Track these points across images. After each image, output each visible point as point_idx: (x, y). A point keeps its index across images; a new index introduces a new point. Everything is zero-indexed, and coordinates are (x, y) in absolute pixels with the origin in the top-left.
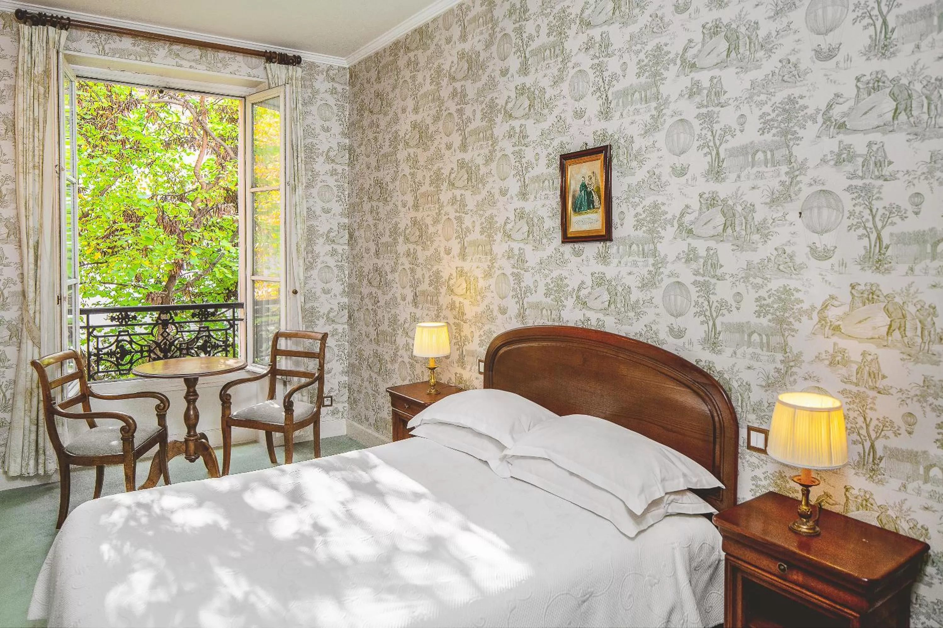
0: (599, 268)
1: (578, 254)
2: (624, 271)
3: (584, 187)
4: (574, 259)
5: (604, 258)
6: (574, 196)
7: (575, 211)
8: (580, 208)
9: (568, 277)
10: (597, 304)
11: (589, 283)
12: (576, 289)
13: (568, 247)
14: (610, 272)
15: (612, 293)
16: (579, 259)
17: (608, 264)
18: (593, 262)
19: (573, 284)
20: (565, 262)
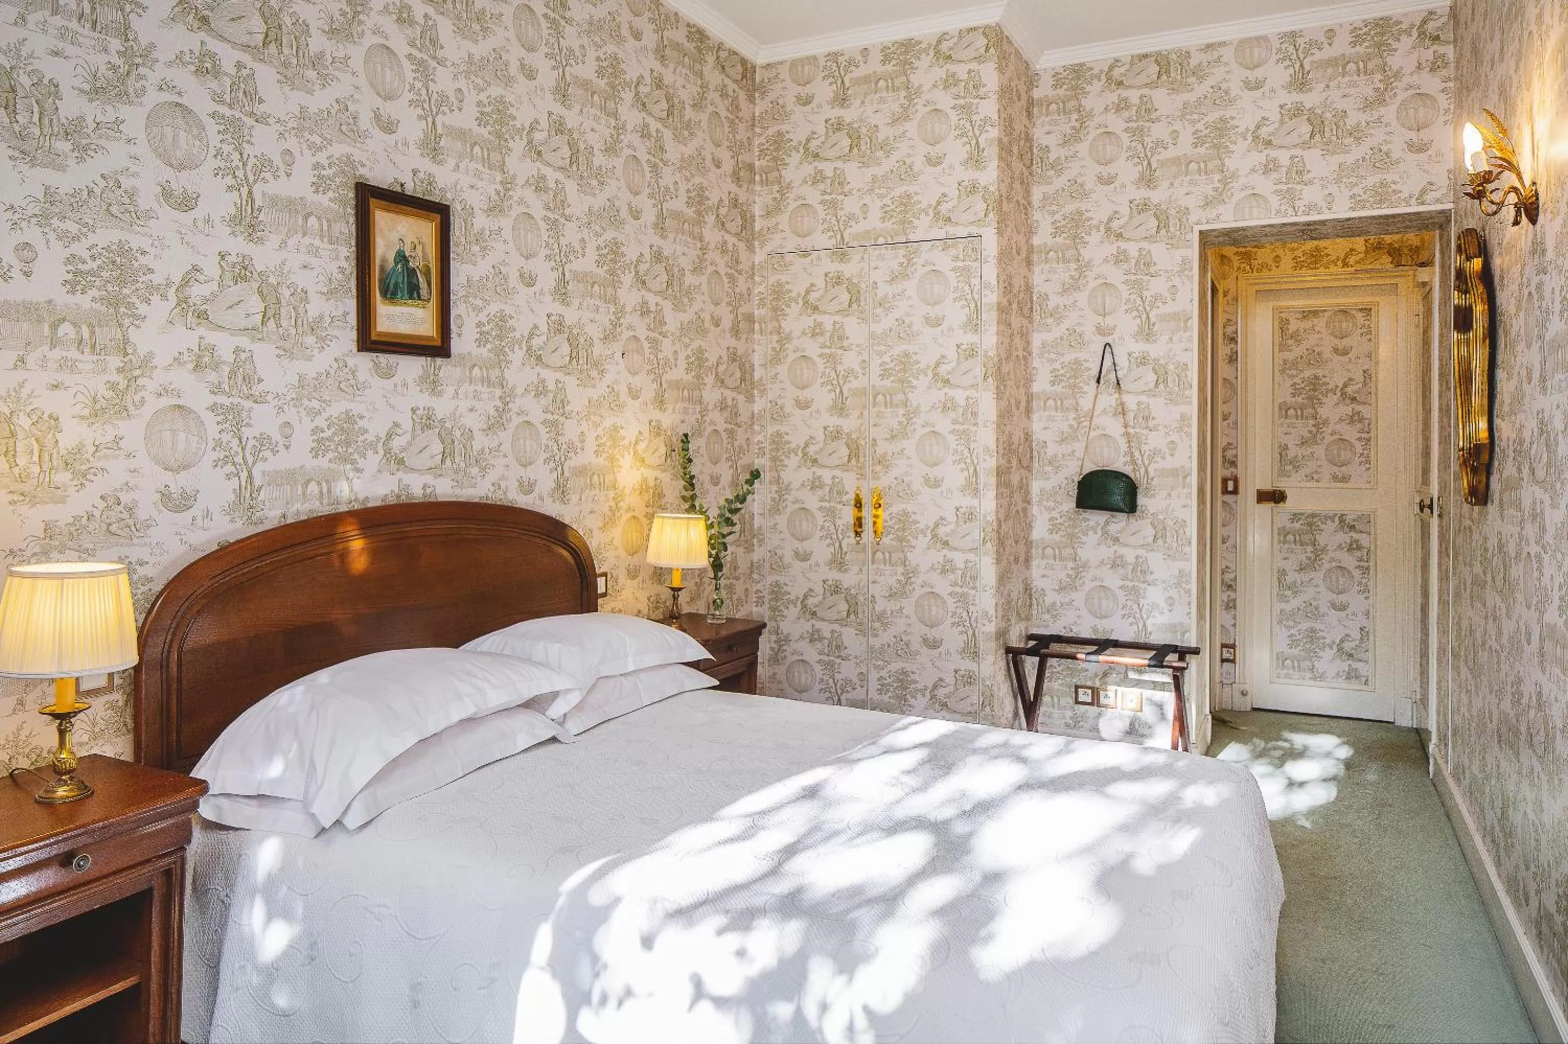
0: (424, 400)
1: (388, 374)
2: (464, 405)
3: (401, 257)
4: (377, 382)
5: (433, 385)
6: (382, 268)
7: (384, 294)
8: (394, 294)
9: (365, 414)
10: (423, 461)
11: (407, 425)
12: (384, 437)
13: (365, 361)
14: (442, 407)
15: (446, 438)
16: (389, 384)
17: (440, 394)
18: (414, 389)
19: (376, 427)
20: (358, 388)
